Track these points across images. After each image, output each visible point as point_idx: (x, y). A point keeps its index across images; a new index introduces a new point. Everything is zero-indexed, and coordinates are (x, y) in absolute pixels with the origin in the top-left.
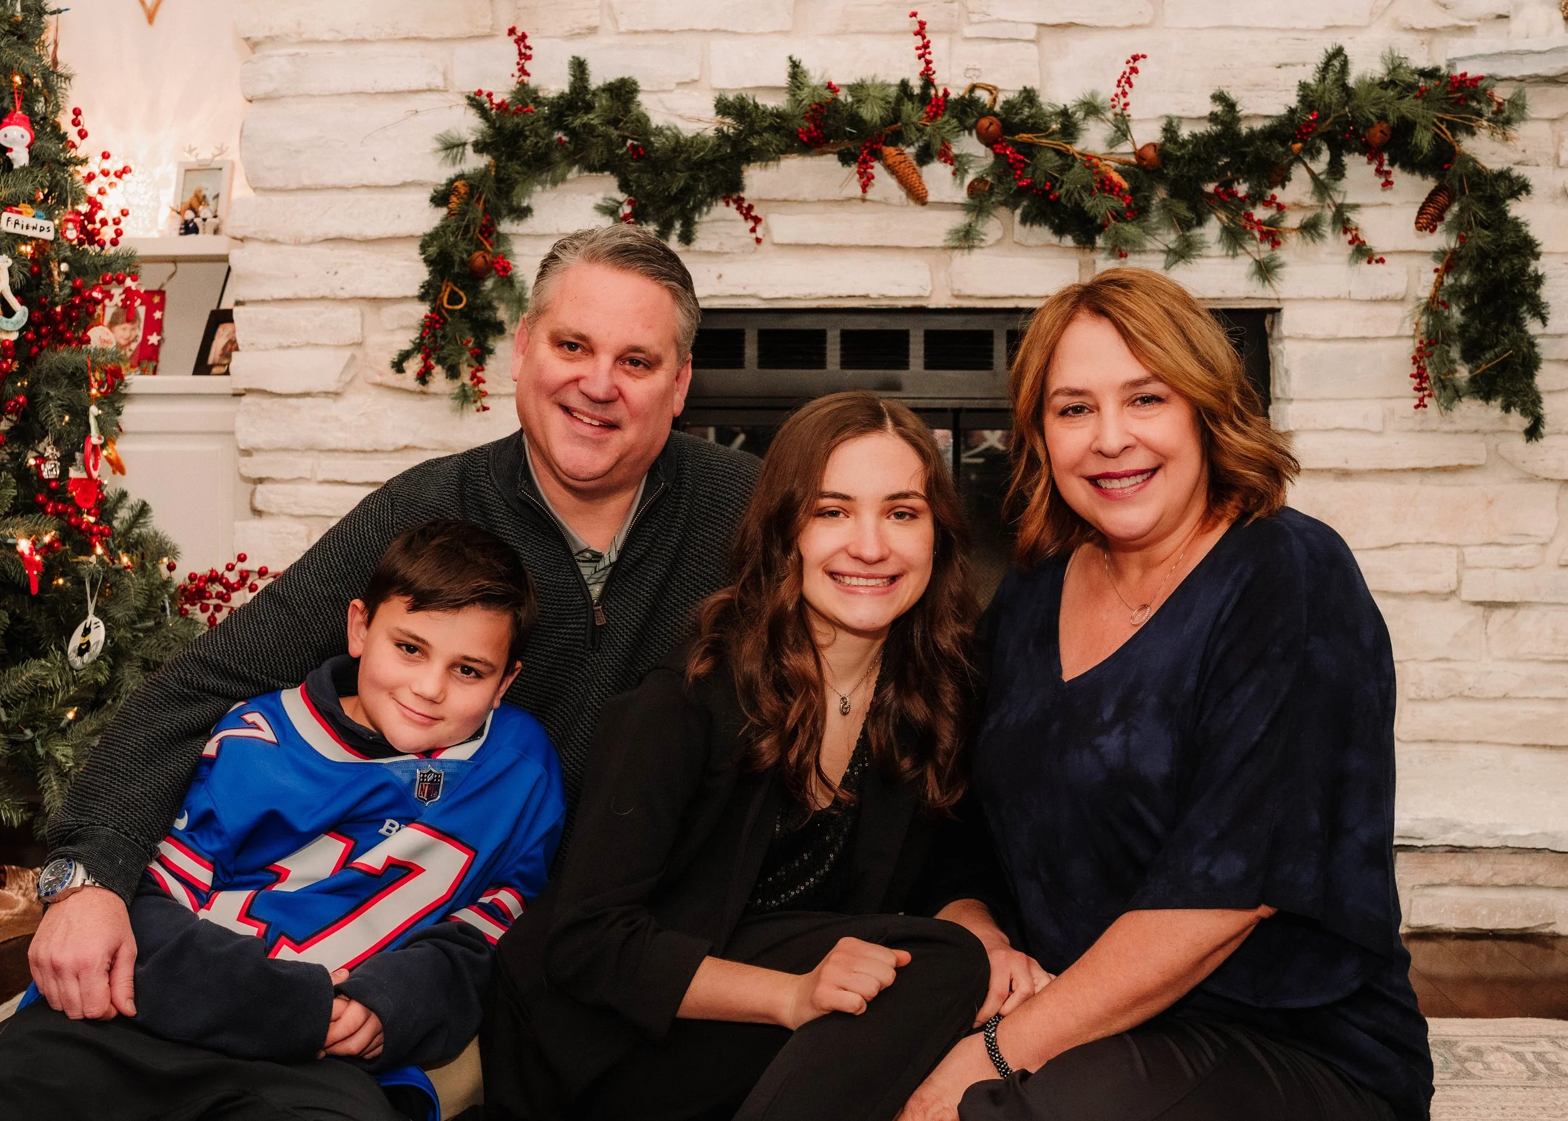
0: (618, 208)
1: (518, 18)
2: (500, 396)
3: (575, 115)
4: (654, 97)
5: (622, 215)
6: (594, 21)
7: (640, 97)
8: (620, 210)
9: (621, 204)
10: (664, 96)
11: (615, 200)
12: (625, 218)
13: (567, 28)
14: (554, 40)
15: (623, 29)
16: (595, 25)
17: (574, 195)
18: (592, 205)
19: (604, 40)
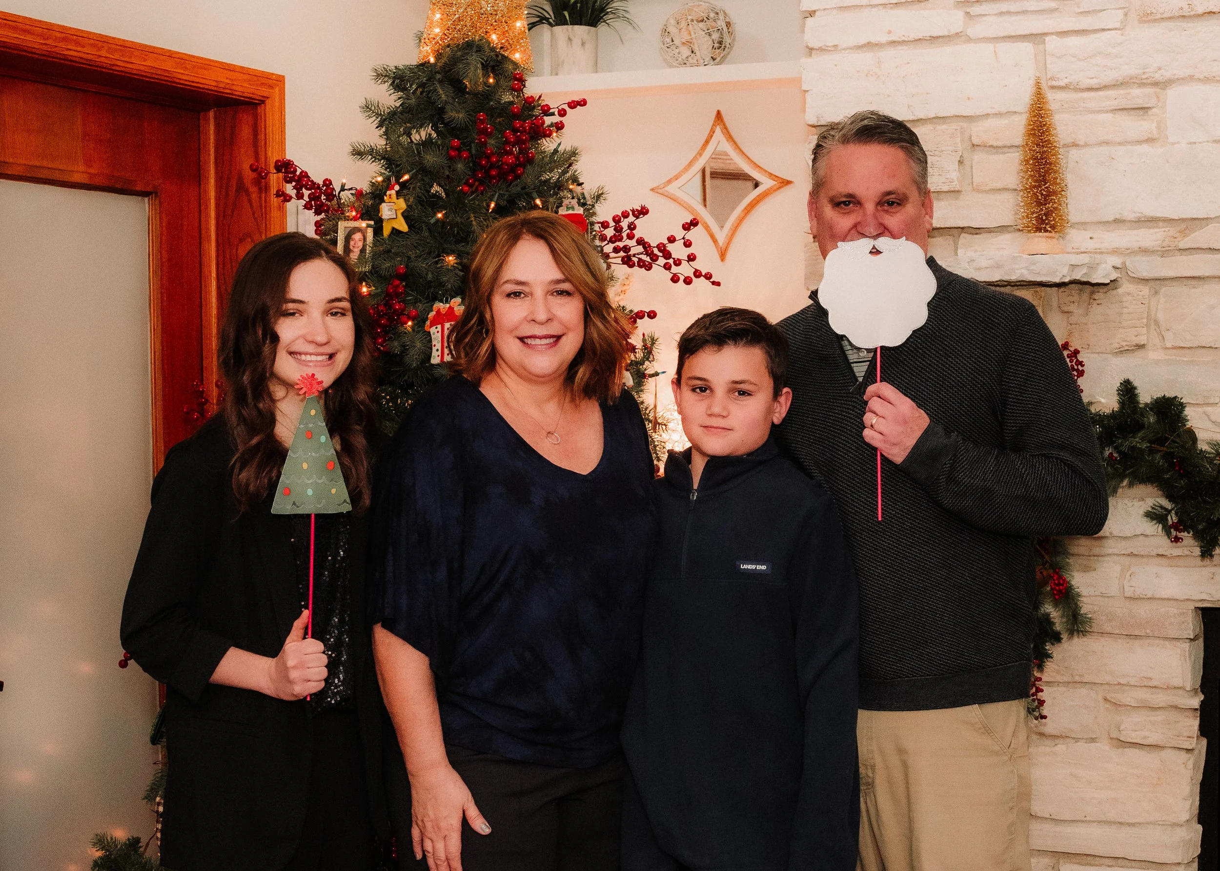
0: (1167, 515)
1: (1070, 334)
2: (1059, 683)
3: (1125, 438)
4: (1200, 410)
5: (1170, 522)
6: (1142, 340)
7: (1188, 412)
8: (1169, 518)
9: (1169, 512)
10: (1209, 409)
11: (1162, 507)
12: (1175, 527)
13: (1117, 346)
14: (1106, 355)
15: (1169, 345)
16: (1142, 343)
17: (1126, 501)
18: (1142, 511)
19: (1153, 355)
